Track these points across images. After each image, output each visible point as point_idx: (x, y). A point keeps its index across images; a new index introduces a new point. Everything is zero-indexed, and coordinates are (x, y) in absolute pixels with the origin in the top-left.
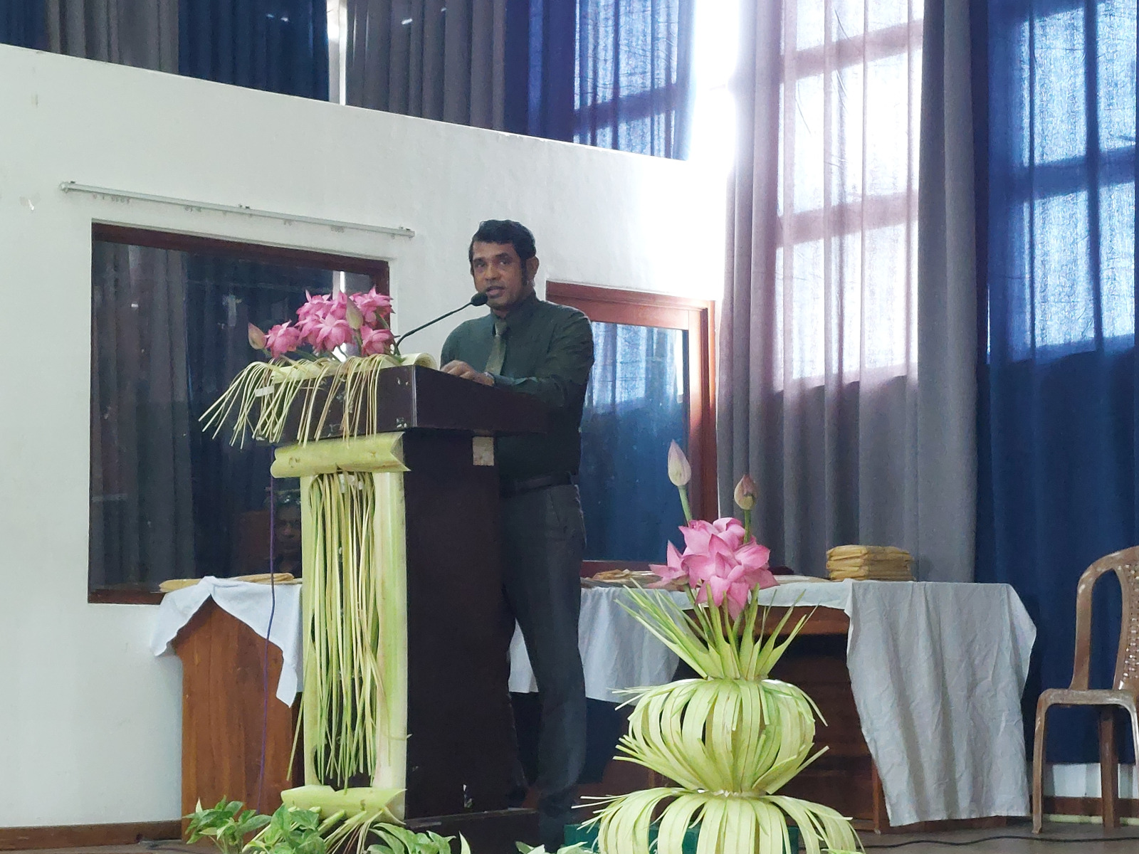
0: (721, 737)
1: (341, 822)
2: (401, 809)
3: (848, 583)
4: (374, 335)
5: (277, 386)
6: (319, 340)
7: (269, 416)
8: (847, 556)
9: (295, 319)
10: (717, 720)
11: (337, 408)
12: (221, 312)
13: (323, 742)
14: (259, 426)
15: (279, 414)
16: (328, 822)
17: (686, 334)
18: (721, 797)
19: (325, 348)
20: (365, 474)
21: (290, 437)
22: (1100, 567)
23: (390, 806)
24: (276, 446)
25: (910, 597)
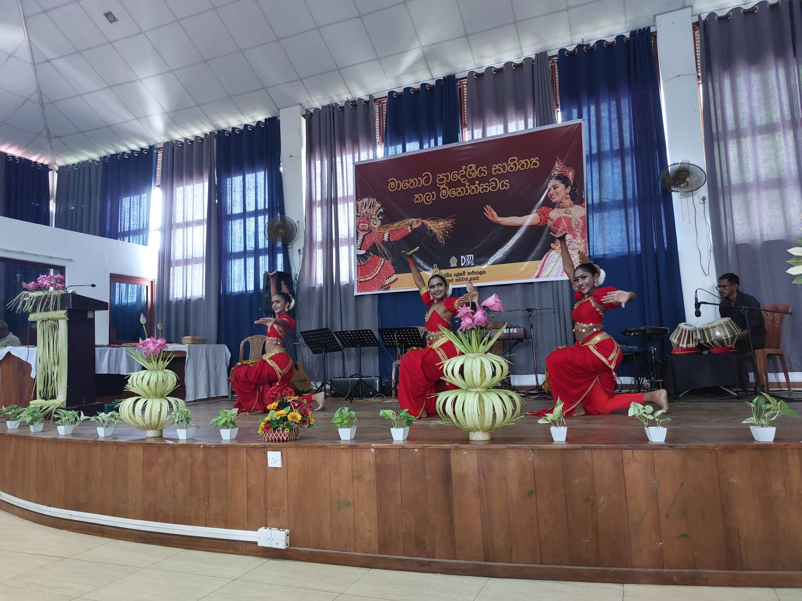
0: (152, 384)
1: (47, 408)
2: (65, 404)
3: (187, 345)
4: (59, 285)
5: (30, 298)
6: (43, 286)
7: (28, 305)
8: (187, 339)
9: (36, 281)
10: (151, 380)
11: (48, 303)
12: (16, 278)
13: (42, 388)
14: (25, 307)
15: (31, 305)
16: (43, 409)
17: (147, 287)
18: (152, 398)
19: (45, 288)
20: (56, 320)
21: (34, 310)
22: (246, 340)
23: (62, 404)
24: (30, 313)
25: (202, 348)
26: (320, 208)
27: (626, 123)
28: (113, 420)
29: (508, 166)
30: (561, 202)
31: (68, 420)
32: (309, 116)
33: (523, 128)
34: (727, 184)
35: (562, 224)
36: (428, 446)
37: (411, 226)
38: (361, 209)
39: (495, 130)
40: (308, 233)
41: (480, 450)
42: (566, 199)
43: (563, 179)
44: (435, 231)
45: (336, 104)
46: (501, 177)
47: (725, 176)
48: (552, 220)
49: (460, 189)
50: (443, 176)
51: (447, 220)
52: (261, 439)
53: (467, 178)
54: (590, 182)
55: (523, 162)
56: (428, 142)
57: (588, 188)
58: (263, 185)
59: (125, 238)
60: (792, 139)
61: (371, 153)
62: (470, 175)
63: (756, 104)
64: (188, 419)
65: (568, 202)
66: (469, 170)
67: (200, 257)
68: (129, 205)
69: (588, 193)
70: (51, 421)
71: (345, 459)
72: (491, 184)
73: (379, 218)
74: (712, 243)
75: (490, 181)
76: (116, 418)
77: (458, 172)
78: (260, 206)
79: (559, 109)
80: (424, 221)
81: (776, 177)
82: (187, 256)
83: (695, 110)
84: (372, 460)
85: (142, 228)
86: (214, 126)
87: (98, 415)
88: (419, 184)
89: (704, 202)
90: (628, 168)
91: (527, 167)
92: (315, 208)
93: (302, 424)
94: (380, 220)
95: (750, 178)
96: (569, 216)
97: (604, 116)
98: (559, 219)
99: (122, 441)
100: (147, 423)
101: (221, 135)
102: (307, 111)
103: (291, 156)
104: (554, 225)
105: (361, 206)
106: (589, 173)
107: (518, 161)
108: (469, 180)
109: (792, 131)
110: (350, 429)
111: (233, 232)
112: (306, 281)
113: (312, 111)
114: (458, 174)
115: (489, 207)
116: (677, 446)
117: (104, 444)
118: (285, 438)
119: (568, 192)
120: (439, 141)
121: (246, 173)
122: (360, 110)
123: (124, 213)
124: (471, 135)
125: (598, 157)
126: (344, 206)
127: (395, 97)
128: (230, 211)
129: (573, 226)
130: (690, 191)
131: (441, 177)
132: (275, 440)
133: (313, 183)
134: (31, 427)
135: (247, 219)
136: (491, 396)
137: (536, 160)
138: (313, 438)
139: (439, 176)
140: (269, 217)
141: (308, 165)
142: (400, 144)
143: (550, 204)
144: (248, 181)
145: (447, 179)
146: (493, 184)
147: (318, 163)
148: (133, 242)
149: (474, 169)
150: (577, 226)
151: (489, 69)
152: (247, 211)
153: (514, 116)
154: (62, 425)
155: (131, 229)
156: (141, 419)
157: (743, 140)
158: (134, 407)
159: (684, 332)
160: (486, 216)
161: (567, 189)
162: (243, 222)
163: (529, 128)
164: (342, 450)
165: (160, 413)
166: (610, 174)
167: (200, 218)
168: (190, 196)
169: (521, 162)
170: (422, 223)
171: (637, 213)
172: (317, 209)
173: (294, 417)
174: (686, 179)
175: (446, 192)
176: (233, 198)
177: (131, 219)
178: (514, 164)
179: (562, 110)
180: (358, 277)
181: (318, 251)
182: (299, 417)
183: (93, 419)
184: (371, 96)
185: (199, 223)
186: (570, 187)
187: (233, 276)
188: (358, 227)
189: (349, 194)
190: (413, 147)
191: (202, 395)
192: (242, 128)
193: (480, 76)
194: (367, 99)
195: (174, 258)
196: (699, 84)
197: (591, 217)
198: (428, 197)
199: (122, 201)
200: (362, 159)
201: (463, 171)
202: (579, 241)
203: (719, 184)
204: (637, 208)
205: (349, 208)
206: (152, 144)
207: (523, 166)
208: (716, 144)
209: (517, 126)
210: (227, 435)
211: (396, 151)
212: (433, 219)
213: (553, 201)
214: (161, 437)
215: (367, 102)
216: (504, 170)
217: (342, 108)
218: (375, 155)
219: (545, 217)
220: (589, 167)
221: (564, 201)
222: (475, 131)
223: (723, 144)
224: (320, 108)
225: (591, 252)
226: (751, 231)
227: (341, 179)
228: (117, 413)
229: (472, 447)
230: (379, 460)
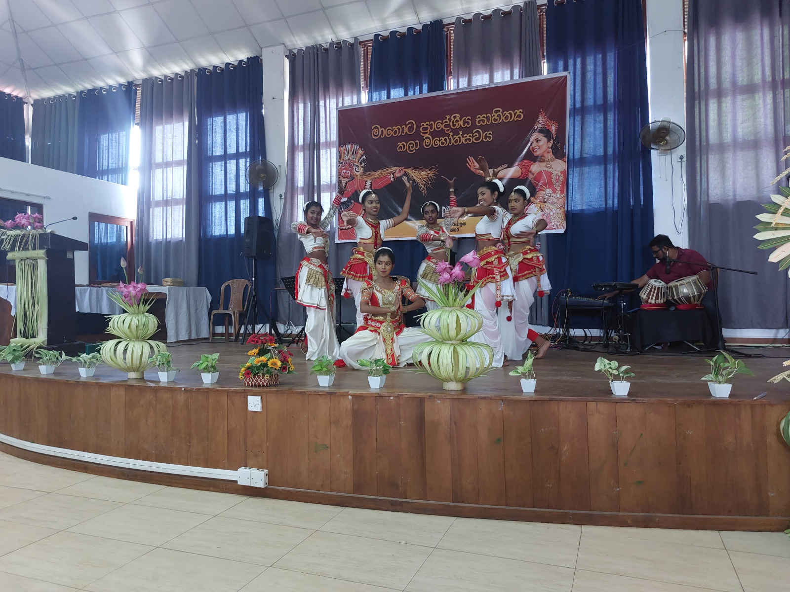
0: (133, 327)
1: (28, 347)
2: (46, 343)
3: (167, 287)
4: (37, 224)
5: (8, 236)
6: (21, 224)
7: (6, 243)
9: (13, 220)
10: (132, 323)
11: (27, 242)
13: (23, 327)
14: (3, 246)
15: (9, 243)
16: (24, 347)
17: (127, 227)
18: (134, 341)
19: (23, 227)
21: (12, 249)
22: (226, 284)
23: (42, 343)
24: (8, 251)
25: (183, 290)
26: (302, 153)
27: (611, 78)
28: (95, 361)
29: (492, 117)
30: (542, 156)
31: (50, 359)
32: (293, 57)
33: (509, 79)
34: (705, 144)
35: (542, 178)
36: (403, 395)
37: (393, 175)
38: (344, 155)
39: (481, 80)
40: (289, 178)
41: (453, 399)
42: (548, 152)
43: (546, 132)
44: (418, 180)
45: (320, 45)
46: (485, 128)
47: (704, 133)
48: (533, 174)
49: (443, 139)
50: (427, 124)
51: (429, 170)
52: (241, 384)
53: (451, 128)
54: (572, 137)
55: (507, 113)
56: (413, 88)
57: (570, 143)
58: (244, 127)
59: (104, 176)
60: (771, 101)
61: (355, 98)
62: (454, 125)
63: (739, 63)
64: (169, 362)
65: (550, 156)
66: (453, 119)
67: (180, 199)
68: (107, 143)
69: (570, 148)
70: (32, 359)
71: (323, 406)
72: (474, 135)
73: (362, 165)
74: (686, 202)
75: (474, 131)
76: (97, 359)
77: (442, 122)
78: (242, 149)
79: (545, 61)
80: (406, 170)
81: (752, 138)
82: (167, 197)
83: (679, 68)
84: (349, 406)
85: (121, 166)
86: (195, 63)
87: (79, 356)
88: (403, 132)
89: (681, 161)
90: (610, 123)
91: (511, 119)
92: (297, 153)
93: (282, 371)
94: (362, 167)
95: (728, 137)
96: (549, 170)
97: (589, 69)
98: (540, 173)
99: (104, 382)
100: (128, 365)
101: (201, 73)
102: (290, 51)
103: (273, 98)
104: (535, 179)
105: (344, 153)
106: (572, 128)
107: (502, 113)
108: (452, 130)
109: (771, 92)
110: (328, 376)
111: (214, 175)
112: (287, 226)
113: (295, 51)
114: (442, 124)
115: (471, 158)
116: (639, 400)
117: (86, 384)
118: (265, 384)
119: (550, 146)
120: (424, 88)
121: (227, 114)
122: (345, 51)
123: (103, 151)
124: (456, 83)
125: (581, 111)
126: (326, 152)
127: (381, 40)
128: (211, 152)
129: (553, 180)
130: (669, 150)
131: (425, 126)
132: (255, 385)
133: (296, 126)
134: (13, 366)
135: (228, 162)
136: (465, 349)
137: (520, 112)
138: (293, 384)
139: (423, 125)
140: (250, 160)
141: (290, 108)
142: (384, 90)
143: (532, 157)
144: (230, 122)
145: (431, 128)
146: (476, 135)
147: (301, 106)
148: (112, 181)
149: (458, 118)
150: (557, 180)
151: (477, 15)
152: (228, 153)
153: (500, 66)
154: (44, 364)
155: (110, 168)
156: (123, 362)
157: (723, 99)
158: (115, 350)
159: (653, 288)
160: (468, 167)
161: (549, 143)
162: (223, 165)
163: (515, 78)
164: (321, 396)
165: (141, 355)
166: (592, 129)
167: (179, 159)
168: (170, 135)
169: (505, 114)
170: (405, 172)
171: (617, 169)
172: (299, 153)
173: (274, 364)
174: (666, 137)
175: (430, 142)
176: (214, 140)
177: (110, 157)
178: (498, 116)
179: (548, 62)
180: (339, 225)
181: (299, 196)
182: (279, 364)
183: (74, 359)
184: (356, 39)
185: (179, 163)
186: (552, 141)
187: (213, 219)
188: (340, 174)
189: (332, 140)
190: (397, 94)
191: (184, 336)
192: (223, 66)
193: (467, 22)
194: (352, 41)
195: (153, 199)
196: (685, 40)
197: (572, 172)
198: (411, 146)
199: (100, 139)
200: (346, 104)
201: (447, 120)
202: (558, 196)
203: (698, 143)
204: (617, 165)
205: (332, 154)
206: (130, 80)
207: (507, 118)
208: (697, 102)
209: (503, 76)
210: (207, 379)
211: (381, 97)
212: (415, 168)
213: (535, 154)
214: (142, 379)
215: (352, 45)
216: (488, 121)
217: (326, 50)
218: (359, 101)
219: (526, 171)
220: (572, 121)
221: (546, 155)
222: (461, 80)
223: (704, 103)
224: (304, 49)
225: (569, 207)
226: (724, 192)
227: (324, 124)
228: (98, 354)
229: (445, 396)
230: (356, 407)
